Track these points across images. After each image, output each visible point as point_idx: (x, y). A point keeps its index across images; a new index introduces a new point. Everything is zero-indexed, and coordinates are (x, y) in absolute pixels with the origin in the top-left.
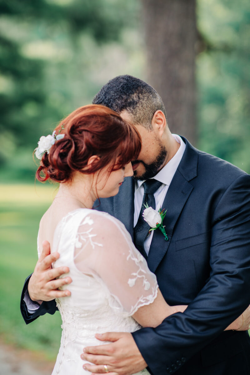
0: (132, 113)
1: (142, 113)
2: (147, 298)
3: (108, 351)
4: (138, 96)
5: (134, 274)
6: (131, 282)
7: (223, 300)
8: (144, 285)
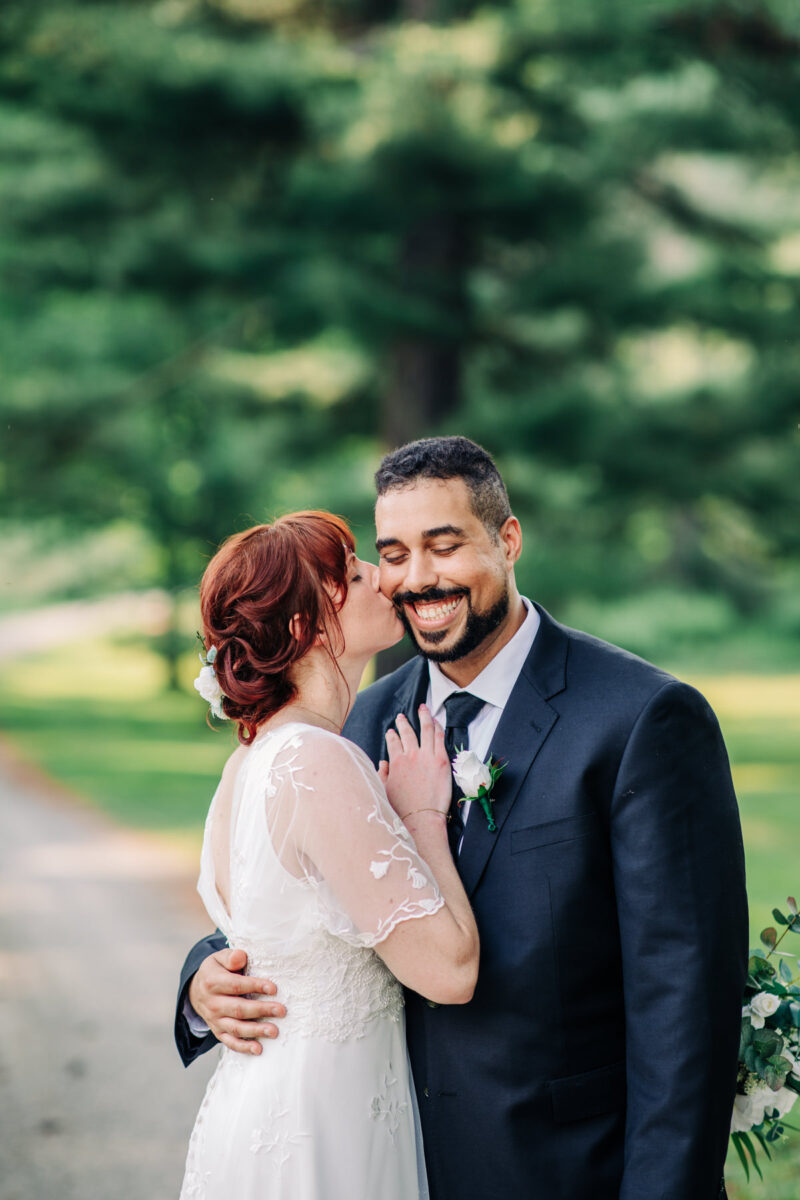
8: (412, 878)
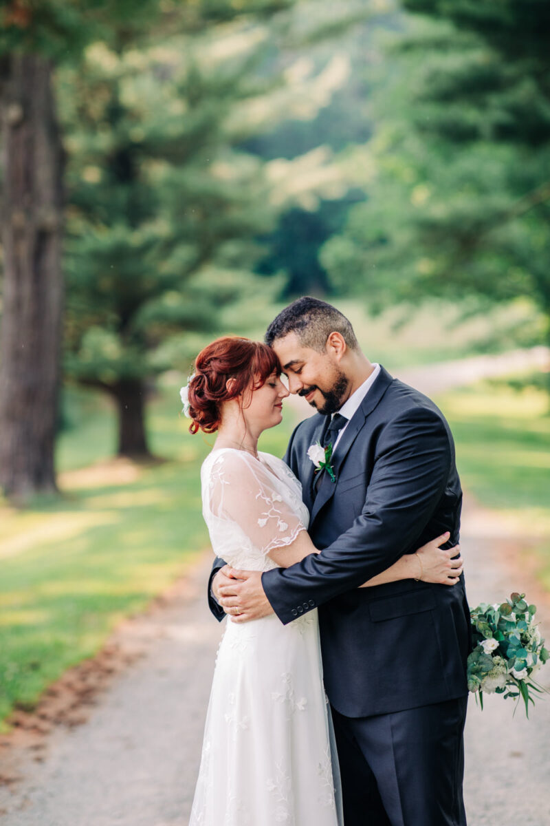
0: (300, 334)
1: (312, 334)
2: (283, 540)
3: (235, 591)
4: (310, 317)
5: (266, 514)
6: (262, 522)
7: (354, 540)
8: (279, 526)
